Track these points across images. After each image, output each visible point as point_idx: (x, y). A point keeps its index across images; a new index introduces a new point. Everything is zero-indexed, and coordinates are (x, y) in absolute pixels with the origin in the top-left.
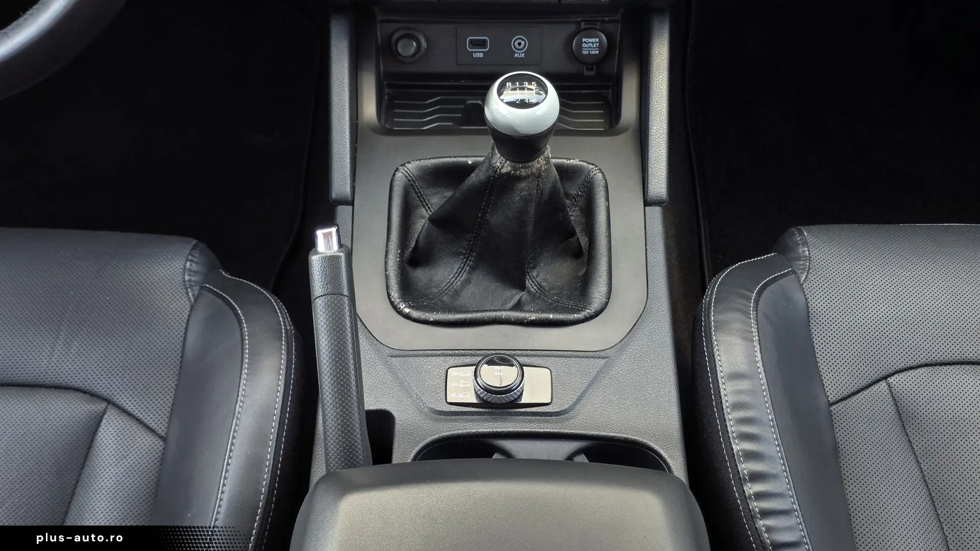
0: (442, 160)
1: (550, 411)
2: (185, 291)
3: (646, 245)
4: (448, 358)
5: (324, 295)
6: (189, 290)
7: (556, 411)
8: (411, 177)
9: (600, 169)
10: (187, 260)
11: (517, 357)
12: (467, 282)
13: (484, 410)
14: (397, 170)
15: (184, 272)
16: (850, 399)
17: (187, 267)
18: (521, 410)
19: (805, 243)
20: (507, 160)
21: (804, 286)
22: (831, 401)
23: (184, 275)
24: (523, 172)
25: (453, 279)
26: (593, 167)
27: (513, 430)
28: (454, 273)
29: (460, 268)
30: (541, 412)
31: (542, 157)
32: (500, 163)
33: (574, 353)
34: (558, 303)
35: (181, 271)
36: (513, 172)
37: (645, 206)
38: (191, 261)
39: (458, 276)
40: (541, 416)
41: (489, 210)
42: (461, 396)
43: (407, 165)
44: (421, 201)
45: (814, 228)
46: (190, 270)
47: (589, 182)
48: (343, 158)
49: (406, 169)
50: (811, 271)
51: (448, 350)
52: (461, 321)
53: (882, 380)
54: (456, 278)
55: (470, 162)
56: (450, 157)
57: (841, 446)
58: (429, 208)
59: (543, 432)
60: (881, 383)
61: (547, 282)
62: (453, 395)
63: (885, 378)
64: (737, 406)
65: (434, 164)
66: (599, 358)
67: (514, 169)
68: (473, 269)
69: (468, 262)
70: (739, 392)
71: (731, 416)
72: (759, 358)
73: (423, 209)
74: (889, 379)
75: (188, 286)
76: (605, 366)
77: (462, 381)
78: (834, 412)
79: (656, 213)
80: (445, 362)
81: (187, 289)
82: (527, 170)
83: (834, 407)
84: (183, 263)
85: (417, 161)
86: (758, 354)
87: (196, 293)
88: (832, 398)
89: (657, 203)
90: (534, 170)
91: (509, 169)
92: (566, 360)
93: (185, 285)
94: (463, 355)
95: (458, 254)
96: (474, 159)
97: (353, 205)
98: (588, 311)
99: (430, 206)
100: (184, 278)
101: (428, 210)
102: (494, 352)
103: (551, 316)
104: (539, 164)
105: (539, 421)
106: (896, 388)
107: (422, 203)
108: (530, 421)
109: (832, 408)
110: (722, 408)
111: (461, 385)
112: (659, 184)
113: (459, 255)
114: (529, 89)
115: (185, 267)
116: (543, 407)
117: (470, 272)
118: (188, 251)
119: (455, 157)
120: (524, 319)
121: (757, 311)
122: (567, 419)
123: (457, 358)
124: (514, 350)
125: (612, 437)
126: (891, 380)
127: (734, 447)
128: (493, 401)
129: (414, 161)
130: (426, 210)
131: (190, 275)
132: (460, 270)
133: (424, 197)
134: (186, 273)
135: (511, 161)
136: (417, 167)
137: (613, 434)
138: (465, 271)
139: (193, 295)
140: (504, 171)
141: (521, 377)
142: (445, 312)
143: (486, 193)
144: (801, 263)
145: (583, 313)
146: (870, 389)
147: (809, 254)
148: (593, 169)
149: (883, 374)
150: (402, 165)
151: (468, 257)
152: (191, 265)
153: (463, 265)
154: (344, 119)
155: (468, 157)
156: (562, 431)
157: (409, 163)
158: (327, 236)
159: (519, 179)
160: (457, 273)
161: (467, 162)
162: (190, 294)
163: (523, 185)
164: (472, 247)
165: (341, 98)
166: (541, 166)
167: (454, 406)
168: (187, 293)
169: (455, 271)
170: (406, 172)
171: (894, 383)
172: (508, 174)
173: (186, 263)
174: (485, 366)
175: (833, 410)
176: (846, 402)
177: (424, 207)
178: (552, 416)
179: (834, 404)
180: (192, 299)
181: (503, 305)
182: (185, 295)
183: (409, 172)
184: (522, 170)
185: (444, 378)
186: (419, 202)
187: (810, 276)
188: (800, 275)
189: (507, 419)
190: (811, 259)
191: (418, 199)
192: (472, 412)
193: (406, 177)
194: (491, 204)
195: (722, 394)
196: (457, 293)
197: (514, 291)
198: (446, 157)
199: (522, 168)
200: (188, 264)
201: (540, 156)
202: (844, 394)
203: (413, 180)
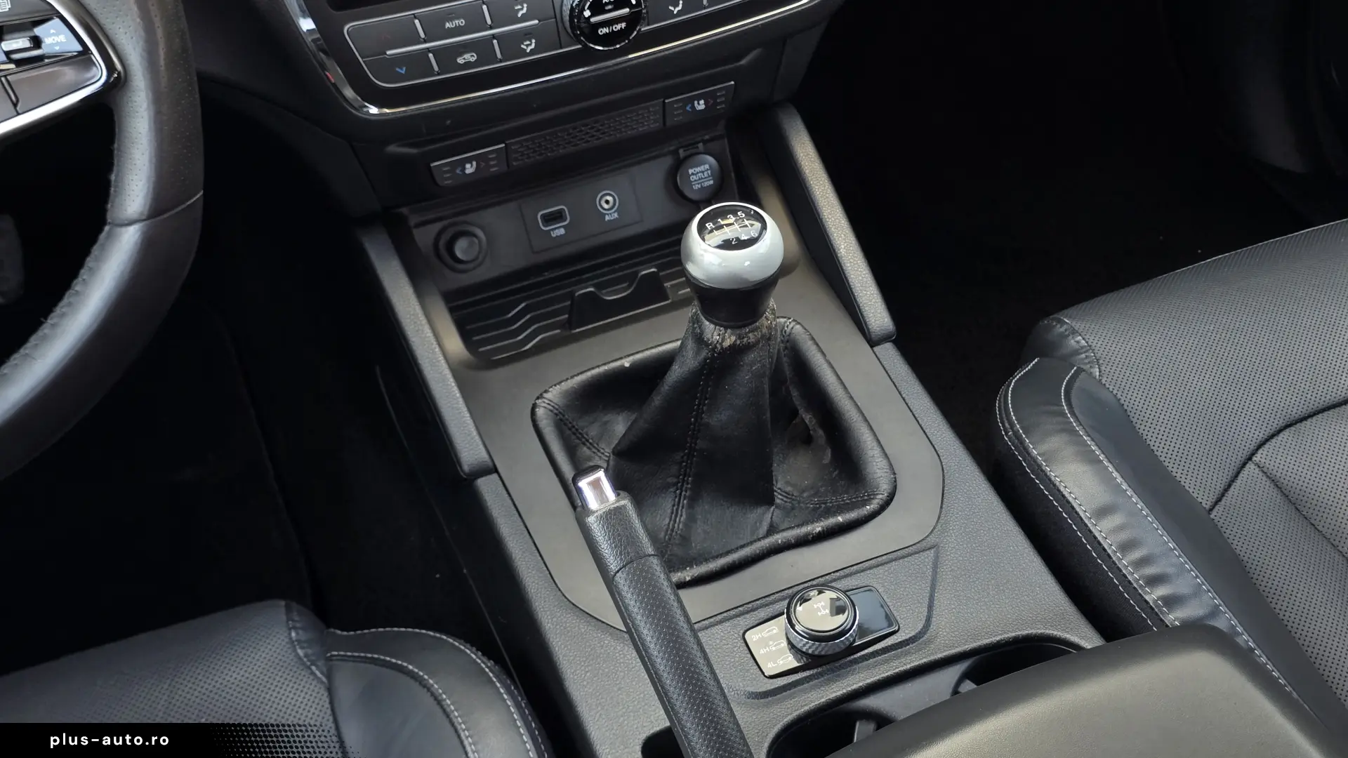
0: (589, 374)
1: (904, 638)
2: (309, 671)
3: (900, 393)
4: (735, 621)
5: (627, 564)
6: (313, 668)
7: (911, 635)
8: (557, 410)
9: (794, 320)
10: (290, 629)
11: (833, 584)
12: (691, 519)
13: (815, 671)
14: (534, 407)
15: (294, 646)
16: (1225, 498)
17: (294, 639)
18: (866, 651)
19: (1074, 332)
20: (726, 328)
21: (1103, 382)
22: (1208, 507)
23: (295, 650)
24: (752, 338)
25: (672, 522)
26: (785, 319)
27: (872, 679)
28: (668, 515)
29: (674, 506)
30: (893, 645)
31: (768, 310)
32: (719, 335)
33: (890, 556)
34: (825, 503)
35: (288, 646)
36: (738, 342)
37: (872, 347)
38: (295, 628)
39: (676, 516)
40: (896, 649)
41: (705, 408)
42: (781, 662)
43: (545, 395)
44: (578, 438)
45: (1070, 311)
46: (299, 641)
47: (788, 341)
48: (460, 413)
49: (547, 401)
50: (1101, 362)
51: (729, 610)
52: (728, 567)
53: (1247, 463)
54: (675, 521)
55: (627, 365)
56: (598, 366)
57: (1244, 559)
58: (590, 444)
59: (910, 669)
60: (1248, 466)
61: (792, 485)
62: (769, 666)
63: (1250, 459)
64: (1126, 547)
65: (583, 382)
66: (924, 551)
67: (740, 337)
68: (693, 500)
69: (683, 493)
70: (1121, 528)
71: (1125, 562)
72: (1119, 480)
73: (585, 449)
74: (1254, 458)
75: (309, 663)
76: (937, 557)
77: (771, 643)
78: (1217, 519)
79: (888, 352)
80: (735, 626)
81: (309, 668)
82: (756, 333)
83: (1214, 513)
84: (286, 634)
85: (555, 385)
86: (1115, 474)
87: (325, 670)
88: (1207, 504)
89: (884, 339)
90: (765, 330)
91: (733, 338)
92: (886, 567)
93: (304, 664)
94: (753, 610)
95: (666, 487)
96: (631, 358)
97: (495, 470)
98: (880, 496)
99: (591, 441)
100: (297, 655)
101: (591, 447)
102: (802, 586)
103: (840, 519)
104: (768, 320)
105: (897, 657)
106: (1268, 466)
107: (581, 440)
108: (886, 661)
109: (1212, 516)
110: (1109, 555)
111: (774, 649)
112: (877, 314)
113: (669, 488)
114: (728, 225)
115: (291, 638)
116: (892, 637)
117: (691, 506)
118: (284, 618)
119: (605, 364)
120: (807, 535)
121: (1081, 425)
122: (929, 641)
123: (747, 616)
124: (822, 576)
125: (998, 642)
126: (1257, 458)
127: (1147, 598)
128: (829, 653)
129: (551, 387)
130: (589, 448)
131: (302, 648)
132: (675, 508)
133: (580, 431)
134: (297, 647)
135: (731, 327)
136: (560, 393)
137: (998, 638)
138: (683, 507)
139: (322, 673)
140: (727, 343)
141: (853, 609)
142: (701, 563)
143: (700, 385)
144: (1083, 356)
145: (875, 501)
146: (1240, 478)
147: (1087, 342)
148: (785, 322)
149: (1246, 453)
150: (538, 398)
151: (682, 485)
152: (297, 634)
153: (677, 500)
154: (439, 361)
155: (621, 358)
156: (932, 658)
157: (546, 391)
158: (596, 485)
159: (748, 348)
160: (672, 513)
161: (623, 366)
162: (318, 673)
163: (752, 356)
164: (685, 471)
165: (423, 336)
166: (771, 323)
167: (779, 679)
168: (313, 673)
169: (669, 511)
170: (548, 404)
171: (1263, 460)
172: (733, 347)
173: (290, 634)
174: (799, 608)
175: (1215, 518)
176: (1223, 502)
177: (584, 444)
178: (908, 645)
179: (1211, 510)
180: (324, 679)
181: (753, 533)
182: (312, 677)
183: (552, 404)
184: (750, 335)
185: (746, 648)
186: (577, 441)
187: (1103, 368)
188: (1092, 370)
189: (855, 669)
190: (1093, 347)
191: (573, 437)
192: (807, 677)
193: (551, 411)
194: (706, 399)
195: (1100, 539)
196: (685, 540)
197: (760, 510)
198: (593, 368)
199: (749, 332)
200: (293, 634)
201: (766, 310)
202: (1217, 493)
203: (560, 413)
